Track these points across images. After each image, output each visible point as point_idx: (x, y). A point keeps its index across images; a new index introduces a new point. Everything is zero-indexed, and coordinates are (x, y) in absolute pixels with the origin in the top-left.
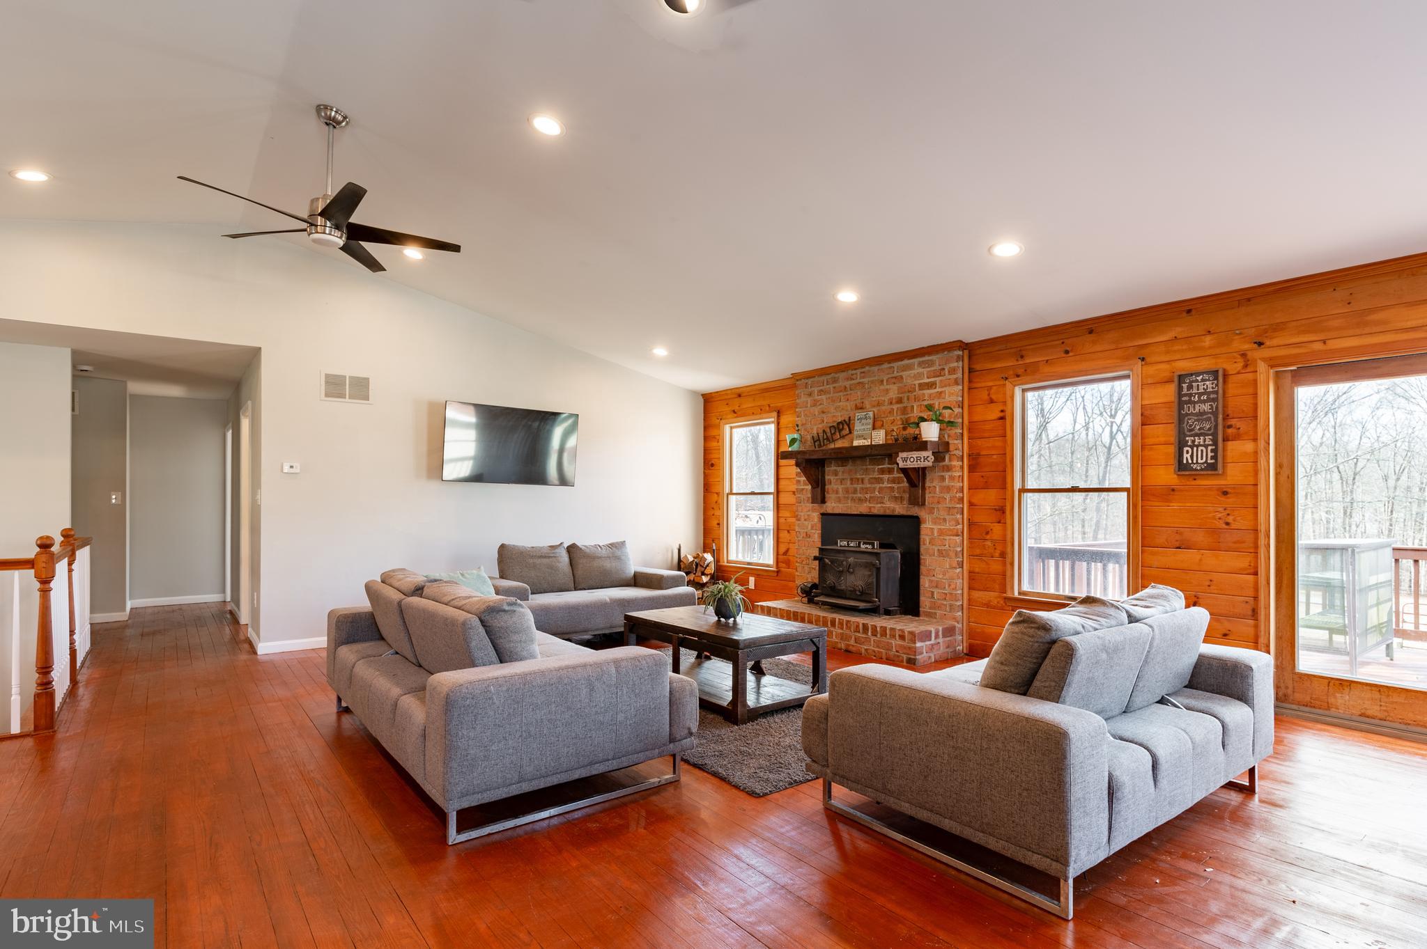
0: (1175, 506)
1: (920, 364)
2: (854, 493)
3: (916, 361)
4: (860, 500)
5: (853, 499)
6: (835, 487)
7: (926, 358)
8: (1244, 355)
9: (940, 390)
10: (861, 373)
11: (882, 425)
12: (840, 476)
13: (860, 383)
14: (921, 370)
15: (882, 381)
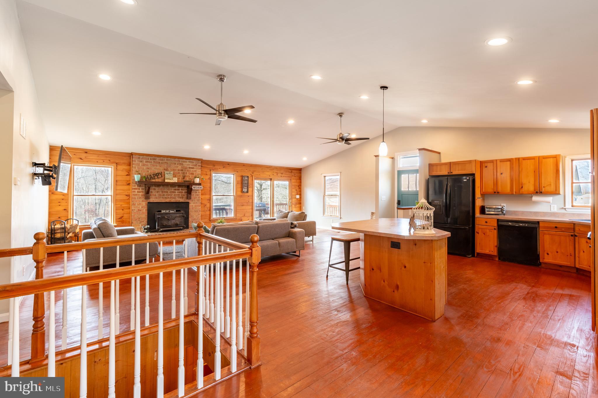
0: (242, 198)
1: (189, 162)
2: (163, 196)
3: (188, 161)
4: (166, 198)
5: (162, 198)
6: (155, 194)
7: (191, 161)
8: (251, 174)
9: (196, 170)
10: (166, 159)
11: (175, 176)
12: (157, 190)
13: (166, 162)
14: (189, 163)
15: (175, 164)
